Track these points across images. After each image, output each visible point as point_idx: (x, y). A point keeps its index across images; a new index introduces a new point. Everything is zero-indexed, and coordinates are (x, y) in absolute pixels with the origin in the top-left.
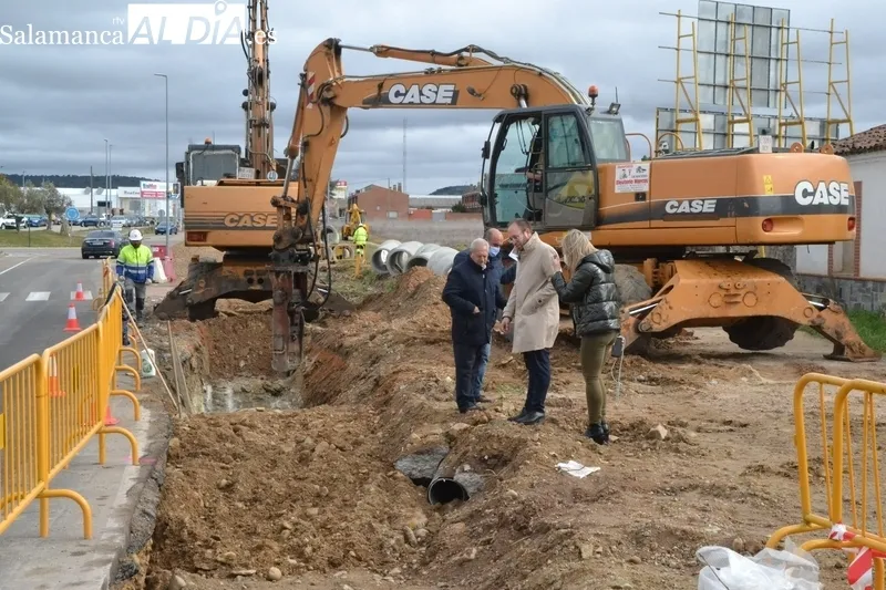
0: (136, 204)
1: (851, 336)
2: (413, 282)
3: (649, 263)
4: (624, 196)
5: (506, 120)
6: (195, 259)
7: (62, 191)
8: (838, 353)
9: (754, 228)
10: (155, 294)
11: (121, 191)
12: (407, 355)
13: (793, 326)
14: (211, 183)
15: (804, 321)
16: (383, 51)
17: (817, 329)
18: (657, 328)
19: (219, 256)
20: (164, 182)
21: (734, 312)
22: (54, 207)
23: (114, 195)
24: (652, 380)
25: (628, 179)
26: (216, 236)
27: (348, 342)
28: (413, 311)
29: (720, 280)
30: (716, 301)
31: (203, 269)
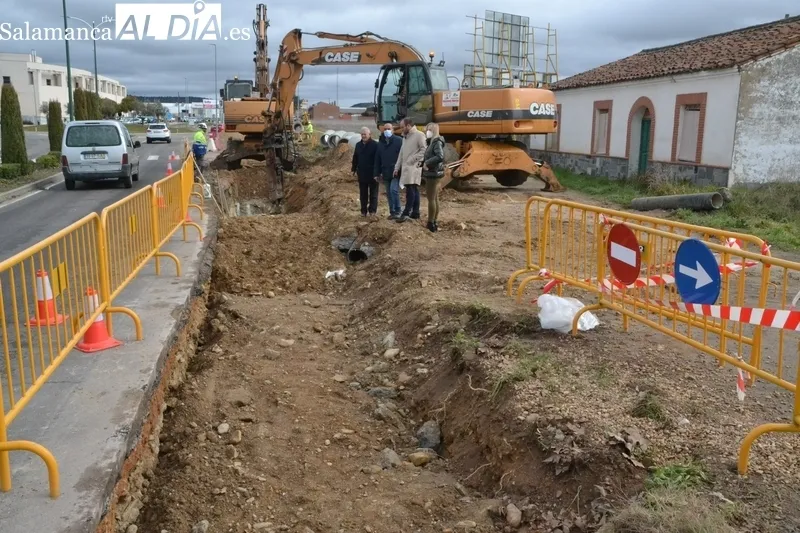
0: (201, 111)
1: (553, 180)
2: (341, 151)
3: (458, 142)
4: (447, 108)
5: (387, 69)
6: (230, 139)
7: (164, 105)
8: (547, 189)
9: (510, 126)
10: (209, 157)
11: (193, 105)
12: (337, 188)
13: (527, 174)
14: (238, 100)
15: (532, 172)
16: (322, 35)
17: (538, 176)
19: (242, 137)
20: (214, 100)
21: (500, 167)
22: (160, 113)
23: (189, 106)
24: (459, 201)
25: (449, 100)
26: (240, 127)
27: (308, 181)
28: (341, 166)
29: (493, 151)
30: (491, 161)
31: (234, 144)
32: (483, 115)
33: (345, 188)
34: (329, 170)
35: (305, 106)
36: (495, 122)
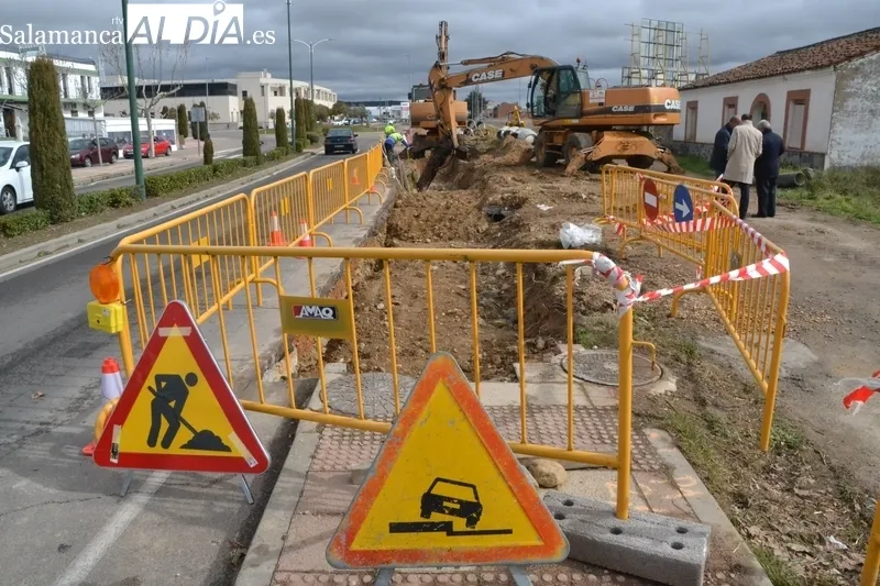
0: (399, 113)
1: (675, 164)
2: (505, 142)
3: (594, 132)
4: (594, 104)
6: (416, 134)
7: (367, 108)
8: (669, 171)
9: (650, 118)
10: (398, 149)
11: (393, 107)
13: (653, 160)
14: (422, 101)
15: (655, 157)
17: (661, 160)
18: (594, 159)
19: (425, 132)
20: (406, 104)
21: (626, 153)
22: (364, 115)
23: (389, 108)
25: (595, 98)
26: (423, 123)
27: (476, 167)
28: (504, 154)
29: (621, 139)
30: (619, 148)
31: (417, 137)
32: (626, 109)
33: (504, 171)
34: (494, 157)
35: (490, 107)
36: (637, 115)
